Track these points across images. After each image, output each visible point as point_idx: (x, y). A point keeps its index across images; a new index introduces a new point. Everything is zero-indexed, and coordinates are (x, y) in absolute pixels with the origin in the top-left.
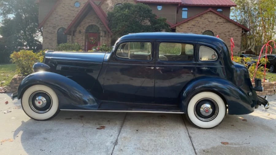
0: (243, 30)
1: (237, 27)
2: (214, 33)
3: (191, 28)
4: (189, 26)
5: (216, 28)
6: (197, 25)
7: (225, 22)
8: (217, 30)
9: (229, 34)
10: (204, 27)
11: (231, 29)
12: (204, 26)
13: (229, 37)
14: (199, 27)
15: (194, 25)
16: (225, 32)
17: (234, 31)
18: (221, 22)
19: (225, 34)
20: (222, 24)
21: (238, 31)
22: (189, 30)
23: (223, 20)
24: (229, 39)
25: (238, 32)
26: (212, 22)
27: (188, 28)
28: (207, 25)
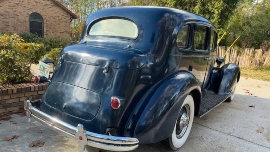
0: (71, 17)
1: (65, 13)
2: (43, 17)
3: (13, 6)
4: (11, 3)
5: (45, 10)
6: (22, 4)
7: (53, 5)
8: (45, 13)
9: (59, 19)
10: (31, 8)
11: (60, 14)
12: (30, 6)
13: (59, 23)
14: (25, 7)
15: (18, 4)
16: (55, 17)
17: (63, 17)
18: (50, 5)
19: (54, 19)
20: (51, 7)
21: (66, 16)
22: (12, 9)
23: (51, 3)
24: (59, 24)
25: (66, 18)
26: (40, 3)
27: (9, 6)
28: (34, 5)
